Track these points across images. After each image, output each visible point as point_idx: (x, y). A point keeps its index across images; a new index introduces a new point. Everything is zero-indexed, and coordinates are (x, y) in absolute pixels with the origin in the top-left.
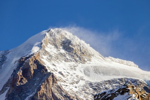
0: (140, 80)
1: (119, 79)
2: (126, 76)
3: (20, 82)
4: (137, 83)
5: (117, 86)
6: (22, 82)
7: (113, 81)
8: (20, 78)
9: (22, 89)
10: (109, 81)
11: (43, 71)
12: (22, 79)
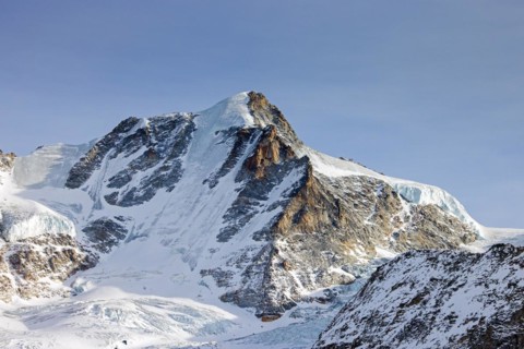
0: (385, 182)
1: (358, 177)
2: (364, 173)
4: (382, 185)
5: (360, 186)
7: (352, 178)
10: (347, 177)
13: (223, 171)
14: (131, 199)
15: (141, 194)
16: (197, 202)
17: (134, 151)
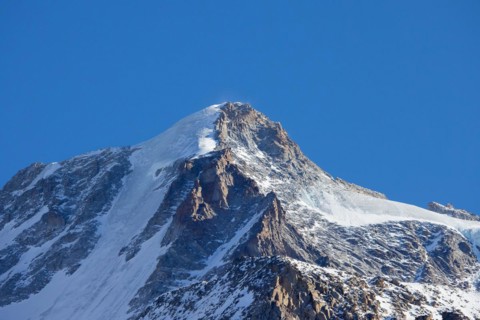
0: (449, 227)
1: (401, 223)
2: (413, 216)
3: (198, 212)
4: (442, 233)
5: (399, 238)
6: (203, 214)
7: (389, 226)
8: (198, 202)
9: (205, 229)
10: (379, 225)
11: (250, 192)
12: (202, 206)
13: (148, 232)
14: (10, 292)
15: (27, 283)
16: (104, 284)
17: (30, 216)
